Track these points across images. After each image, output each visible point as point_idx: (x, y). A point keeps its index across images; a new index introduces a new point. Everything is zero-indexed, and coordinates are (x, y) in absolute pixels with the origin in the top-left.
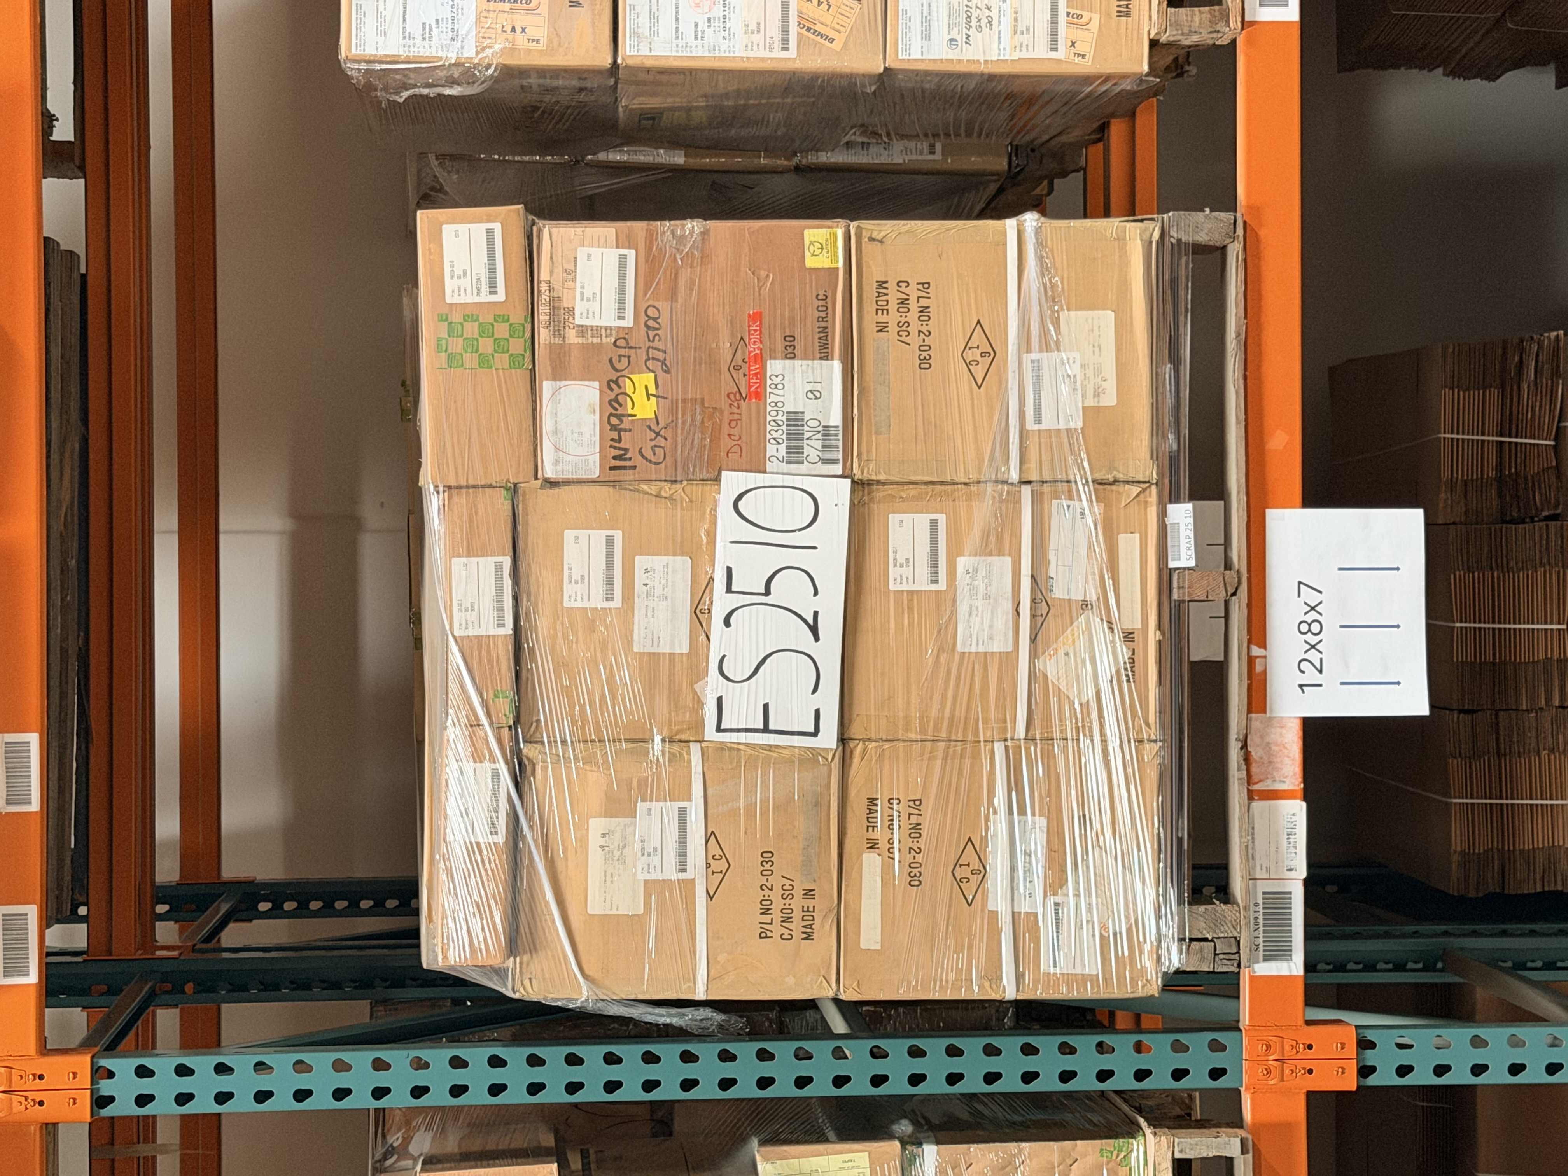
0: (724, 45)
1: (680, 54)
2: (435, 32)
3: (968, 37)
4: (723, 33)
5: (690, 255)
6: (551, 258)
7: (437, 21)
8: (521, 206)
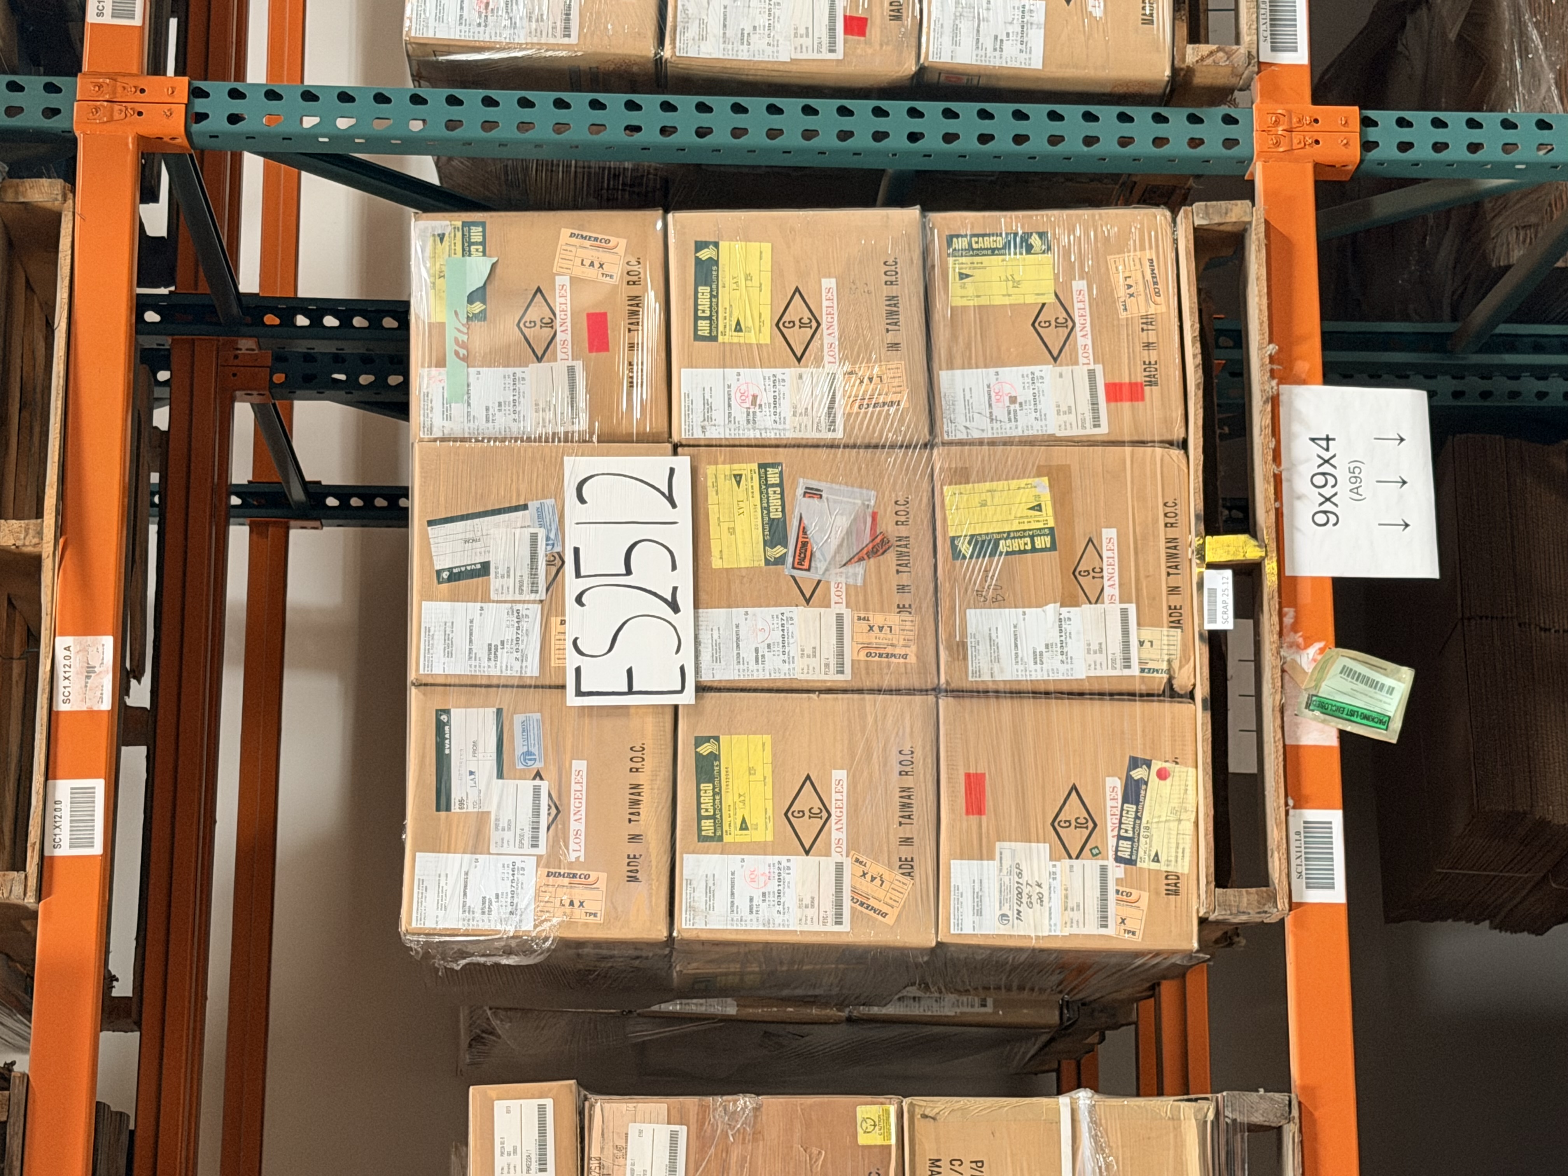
0: (779, 919)
1: (735, 927)
2: (494, 906)
3: (1019, 912)
4: (777, 908)
5: (742, 1132)
6: (603, 1134)
7: (497, 896)
8: (573, 1082)
